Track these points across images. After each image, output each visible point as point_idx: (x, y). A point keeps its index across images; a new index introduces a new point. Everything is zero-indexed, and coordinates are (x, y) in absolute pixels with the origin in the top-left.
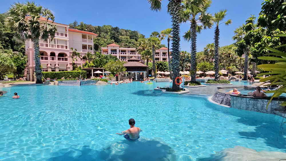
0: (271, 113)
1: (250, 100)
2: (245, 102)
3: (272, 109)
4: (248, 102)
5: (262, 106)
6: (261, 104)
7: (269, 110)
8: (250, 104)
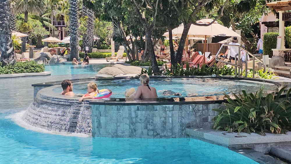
0: (181, 136)
1: (138, 109)
2: (128, 116)
3: (182, 125)
4: (133, 115)
5: (163, 122)
6: (161, 118)
7: (177, 129)
8: (138, 120)
